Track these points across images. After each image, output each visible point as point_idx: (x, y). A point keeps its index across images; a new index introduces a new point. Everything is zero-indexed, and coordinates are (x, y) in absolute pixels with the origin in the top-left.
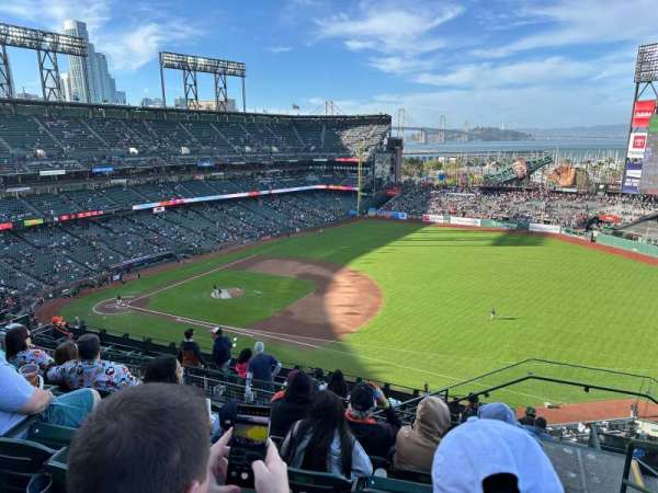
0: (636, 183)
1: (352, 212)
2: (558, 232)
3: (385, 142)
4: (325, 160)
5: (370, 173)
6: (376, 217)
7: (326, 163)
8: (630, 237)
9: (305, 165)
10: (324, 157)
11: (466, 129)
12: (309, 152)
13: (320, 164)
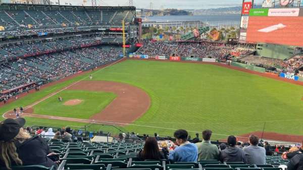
0: (244, 38)
1: (121, 56)
2: (214, 61)
3: (134, 20)
4: (105, 29)
5: (128, 36)
6: (133, 58)
7: (105, 31)
8: (244, 62)
9: (94, 32)
10: (103, 28)
11: (161, 9)
12: (95, 25)
13: (101, 31)
